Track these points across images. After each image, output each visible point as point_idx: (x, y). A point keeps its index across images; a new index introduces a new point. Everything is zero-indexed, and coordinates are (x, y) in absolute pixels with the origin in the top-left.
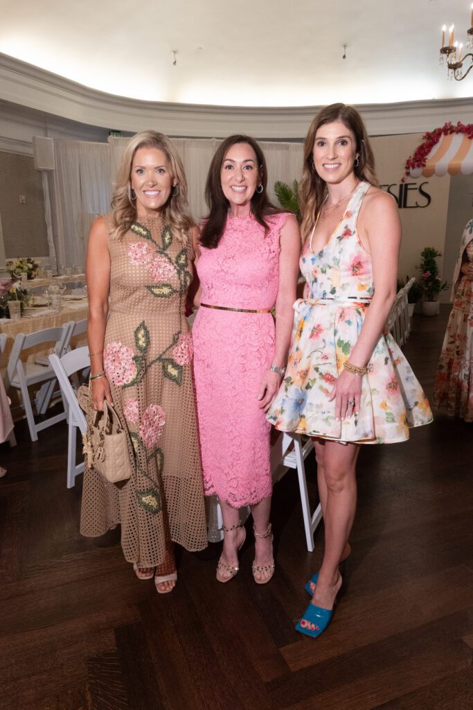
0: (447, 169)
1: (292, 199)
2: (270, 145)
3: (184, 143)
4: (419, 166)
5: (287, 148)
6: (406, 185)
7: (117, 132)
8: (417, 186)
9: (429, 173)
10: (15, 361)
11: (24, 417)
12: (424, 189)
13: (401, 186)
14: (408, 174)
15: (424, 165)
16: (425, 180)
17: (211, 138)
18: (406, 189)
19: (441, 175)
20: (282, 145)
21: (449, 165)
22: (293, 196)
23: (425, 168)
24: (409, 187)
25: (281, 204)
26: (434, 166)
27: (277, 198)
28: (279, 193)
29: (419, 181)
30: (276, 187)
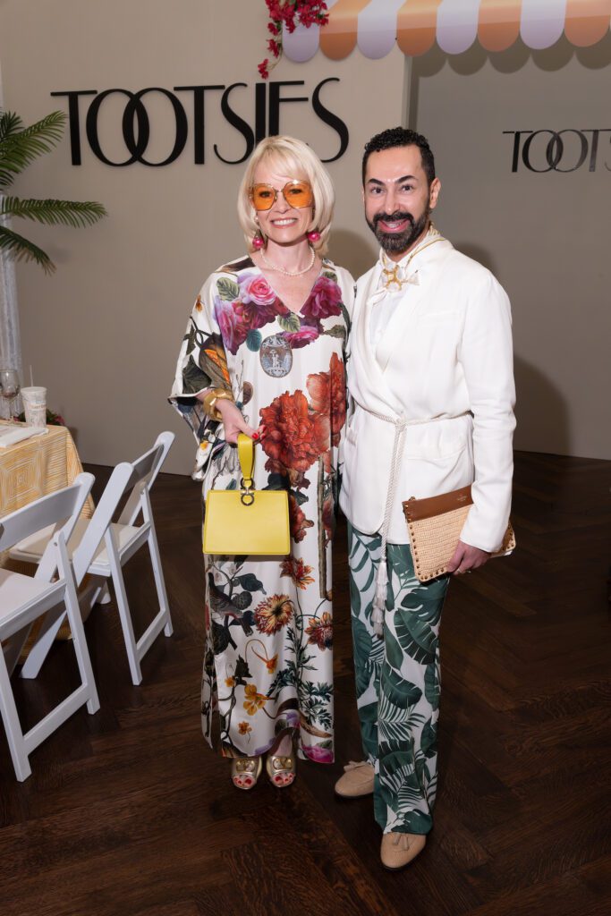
0: (392, 28)
4: (306, 21)
6: (275, 87)
8: (307, 91)
9: (338, 48)
12: (327, 101)
13: (260, 88)
14: (276, 48)
15: (323, 21)
16: (331, 69)
18: (276, 101)
19: (375, 54)
21: (400, 19)
23: (328, 29)
24: (285, 92)
26: (354, 22)
29: (313, 73)
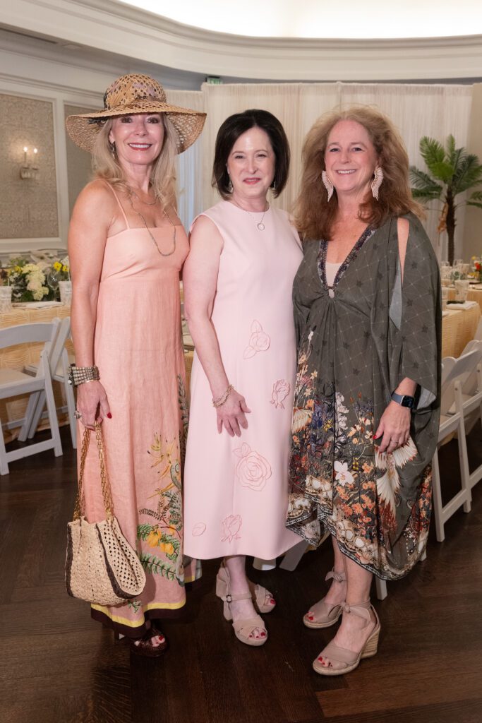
1: (444, 160)
2: (417, 88)
3: (299, 88)
5: (441, 92)
7: (216, 78)
10: (60, 350)
11: (67, 423)
17: (335, 81)
20: (433, 88)
22: (446, 157)
25: (429, 167)
27: (423, 159)
28: (428, 153)
30: (421, 144)
